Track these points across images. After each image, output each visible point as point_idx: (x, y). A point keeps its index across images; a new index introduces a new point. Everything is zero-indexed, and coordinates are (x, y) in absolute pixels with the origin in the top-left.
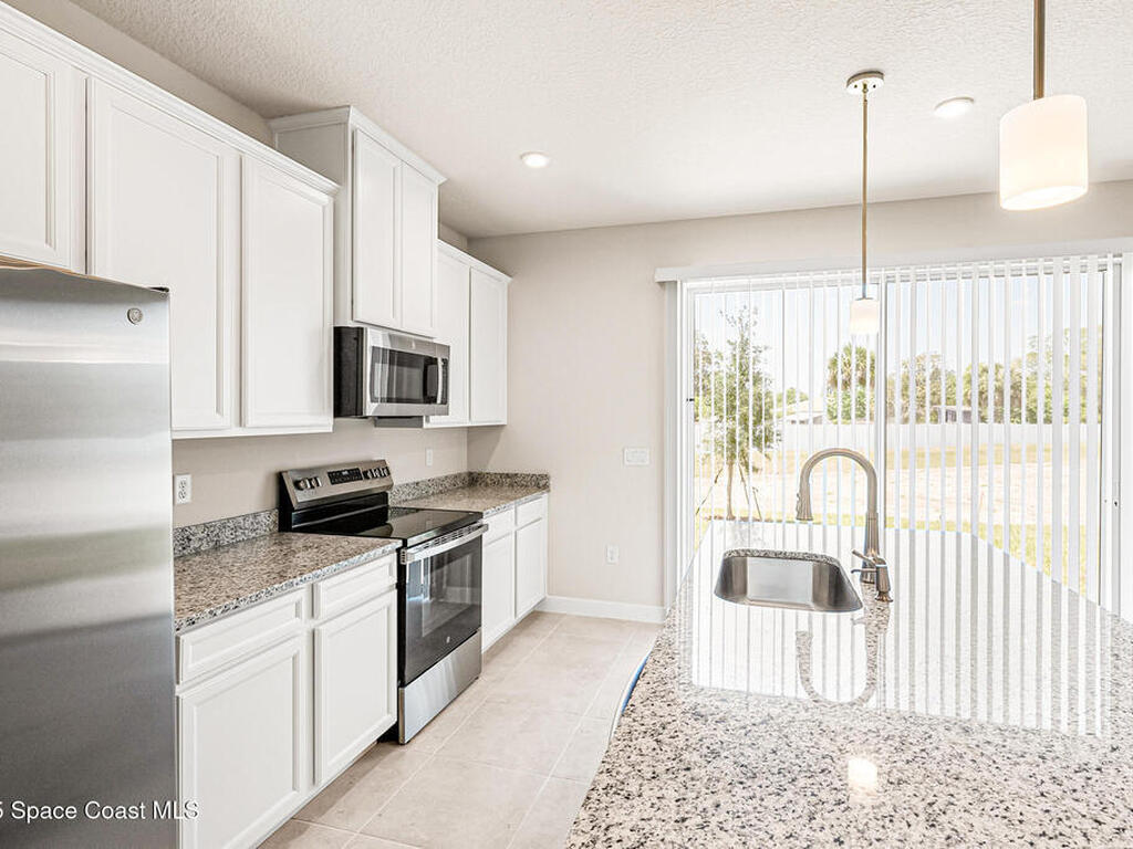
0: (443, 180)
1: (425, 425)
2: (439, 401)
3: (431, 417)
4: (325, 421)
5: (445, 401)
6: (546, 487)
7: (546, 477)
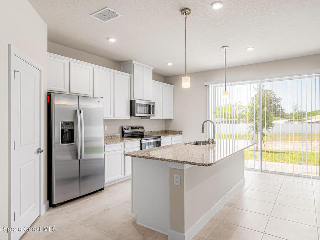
0: (154, 68)
1: (151, 119)
2: (152, 113)
3: (152, 117)
4: (129, 117)
5: (153, 113)
6: (181, 134)
7: (181, 131)
